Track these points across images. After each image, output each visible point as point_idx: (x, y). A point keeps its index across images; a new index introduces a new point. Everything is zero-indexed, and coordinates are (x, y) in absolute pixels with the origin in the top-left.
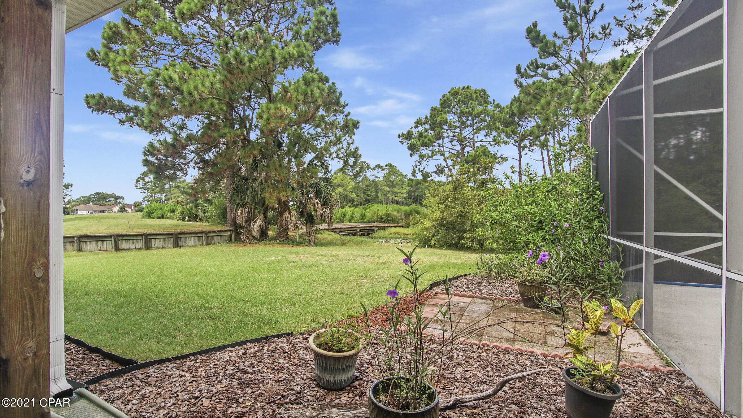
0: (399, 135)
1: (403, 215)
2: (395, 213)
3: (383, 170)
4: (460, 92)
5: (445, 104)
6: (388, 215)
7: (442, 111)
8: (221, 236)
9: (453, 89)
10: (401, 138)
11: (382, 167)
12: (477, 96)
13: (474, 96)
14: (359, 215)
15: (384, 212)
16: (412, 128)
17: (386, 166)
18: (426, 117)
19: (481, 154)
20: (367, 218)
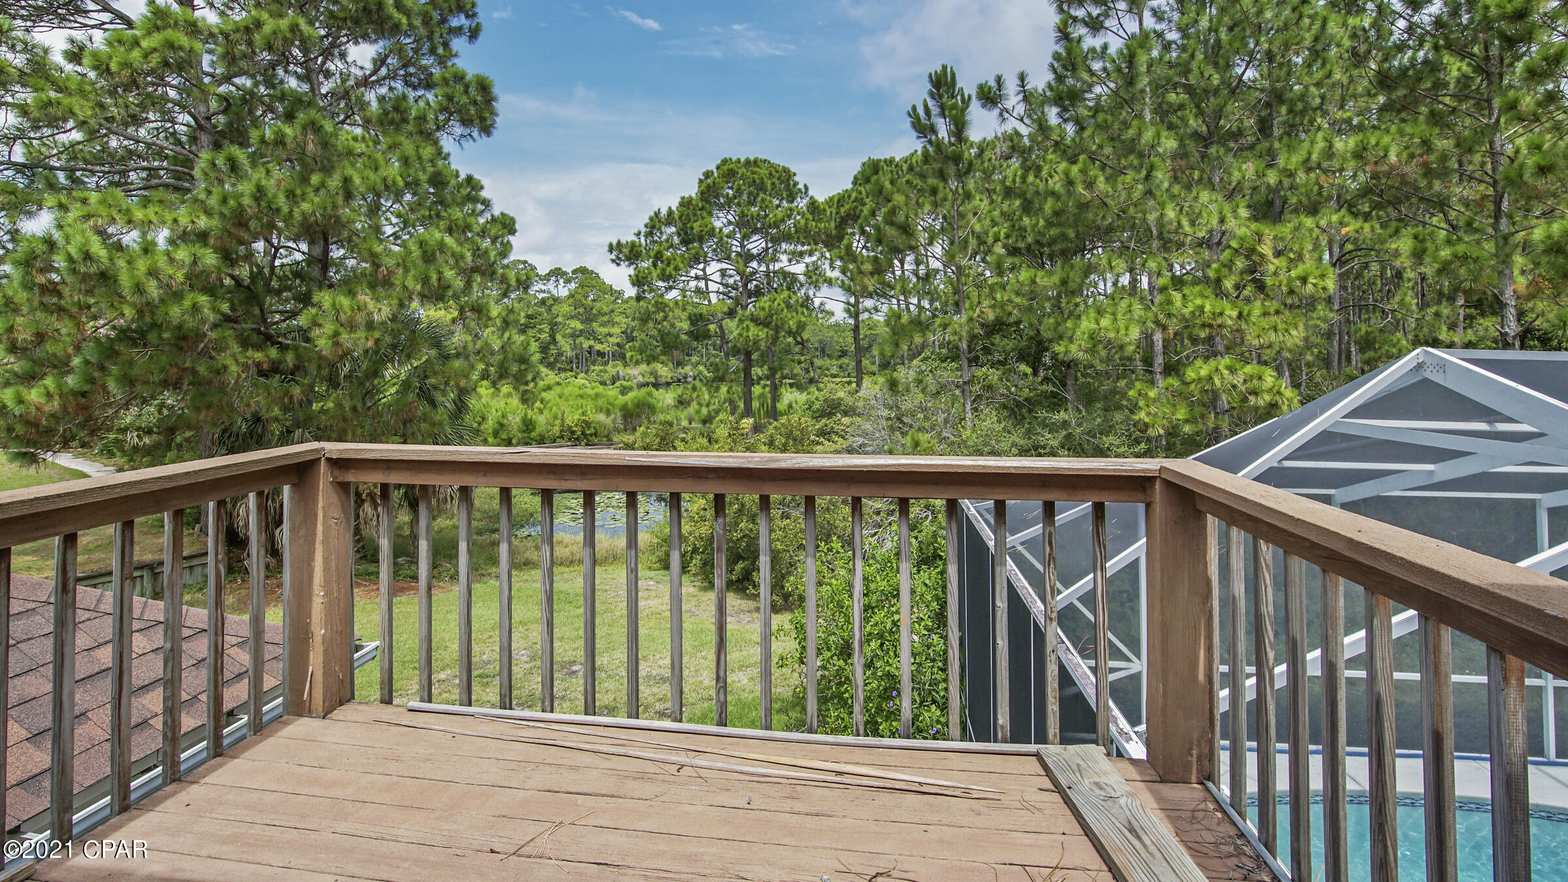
0: (611, 245)
1: (619, 420)
2: (601, 417)
3: (568, 281)
4: (740, 171)
5: (710, 193)
6: (588, 424)
7: (702, 209)
8: (191, 567)
9: (725, 161)
10: (615, 253)
11: (565, 273)
12: (773, 184)
13: (768, 183)
14: (518, 419)
15: (576, 417)
16: (638, 234)
17: (574, 272)
18: (670, 212)
19: (783, 305)
20: (538, 430)
